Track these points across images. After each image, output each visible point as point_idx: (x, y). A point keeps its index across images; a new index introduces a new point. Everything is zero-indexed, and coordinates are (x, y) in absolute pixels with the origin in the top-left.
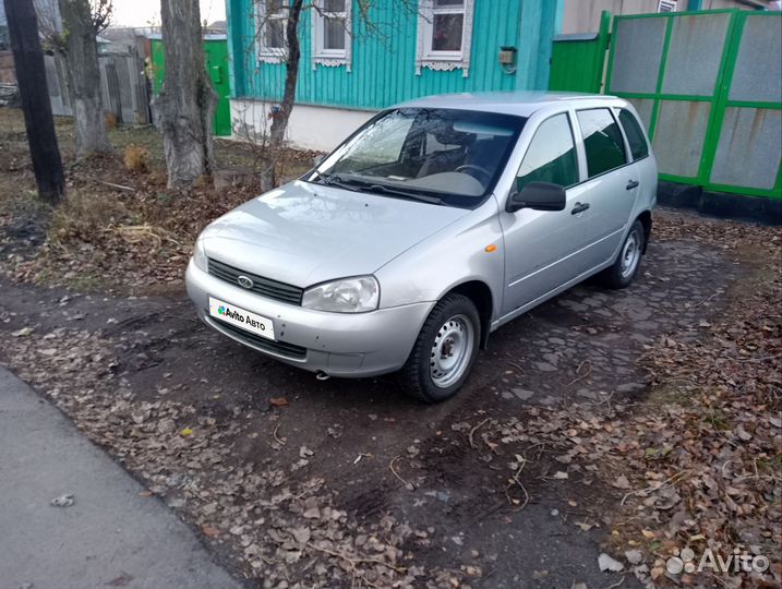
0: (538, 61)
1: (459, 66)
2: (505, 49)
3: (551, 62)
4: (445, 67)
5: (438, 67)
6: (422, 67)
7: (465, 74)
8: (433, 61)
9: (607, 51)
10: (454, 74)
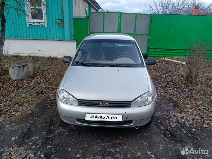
0: (70, 23)
1: (43, 24)
2: (58, 20)
3: (73, 24)
4: (38, 24)
5: (35, 24)
6: (29, 24)
7: (46, 27)
8: (34, 23)
9: (88, 21)
10: (42, 26)
